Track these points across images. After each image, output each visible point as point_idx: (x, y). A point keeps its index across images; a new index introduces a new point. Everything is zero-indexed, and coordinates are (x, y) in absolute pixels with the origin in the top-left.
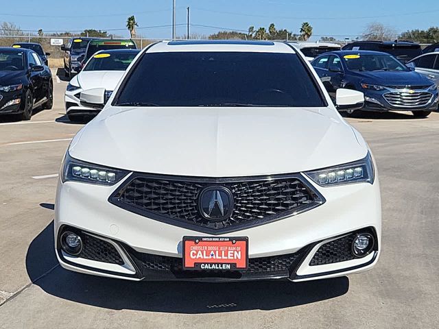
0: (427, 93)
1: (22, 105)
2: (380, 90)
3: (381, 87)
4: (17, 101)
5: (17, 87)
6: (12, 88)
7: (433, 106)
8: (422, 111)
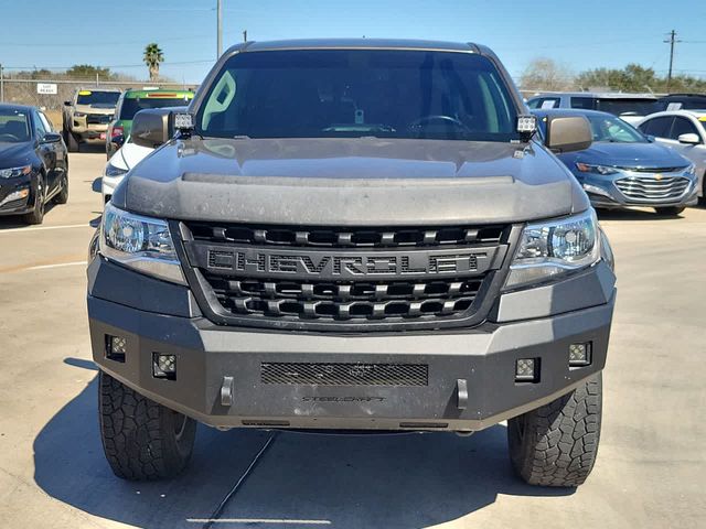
0: (682, 179)
1: (31, 200)
2: (609, 174)
3: (610, 170)
4: (23, 194)
5: (22, 170)
6: (15, 172)
7: (692, 199)
8: (673, 207)
